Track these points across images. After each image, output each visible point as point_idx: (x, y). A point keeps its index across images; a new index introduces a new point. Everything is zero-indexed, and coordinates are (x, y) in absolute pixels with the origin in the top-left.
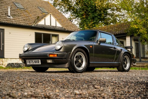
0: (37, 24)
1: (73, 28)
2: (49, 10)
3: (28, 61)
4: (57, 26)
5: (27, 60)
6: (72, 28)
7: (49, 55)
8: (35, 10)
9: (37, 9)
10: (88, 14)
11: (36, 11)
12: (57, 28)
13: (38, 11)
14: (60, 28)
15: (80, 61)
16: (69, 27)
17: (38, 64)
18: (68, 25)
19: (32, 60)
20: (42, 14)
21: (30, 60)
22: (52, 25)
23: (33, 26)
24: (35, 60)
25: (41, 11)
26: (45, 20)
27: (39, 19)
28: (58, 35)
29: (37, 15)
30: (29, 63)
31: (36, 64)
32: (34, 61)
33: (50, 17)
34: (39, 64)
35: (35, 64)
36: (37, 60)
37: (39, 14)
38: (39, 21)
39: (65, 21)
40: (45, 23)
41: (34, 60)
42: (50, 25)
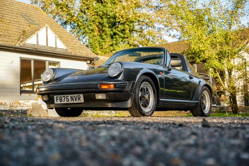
0: (23, 42)
1: (84, 52)
2: (40, 20)
3: (58, 98)
4: (58, 47)
5: (55, 97)
6: (81, 51)
7: (101, 86)
8: (16, 20)
9: (21, 18)
10: (102, 30)
11: (19, 20)
12: (58, 50)
13: (22, 20)
14: (63, 51)
15: (146, 96)
16: (76, 50)
17: (77, 102)
18: (74, 46)
19: (66, 96)
20: (29, 26)
21: (62, 96)
22: (49, 46)
23: (17, 46)
24: (72, 95)
25: (27, 22)
26: (37, 36)
27: (25, 35)
28: (59, 62)
29: (21, 28)
30: (58, 101)
31: (75, 102)
32: (69, 98)
33: (47, 31)
34: (79, 102)
35: (72, 102)
36: (75, 95)
37: (25, 27)
38: (28, 39)
39: (69, 40)
40: (38, 42)
41: (69, 96)
42: (45, 45)
